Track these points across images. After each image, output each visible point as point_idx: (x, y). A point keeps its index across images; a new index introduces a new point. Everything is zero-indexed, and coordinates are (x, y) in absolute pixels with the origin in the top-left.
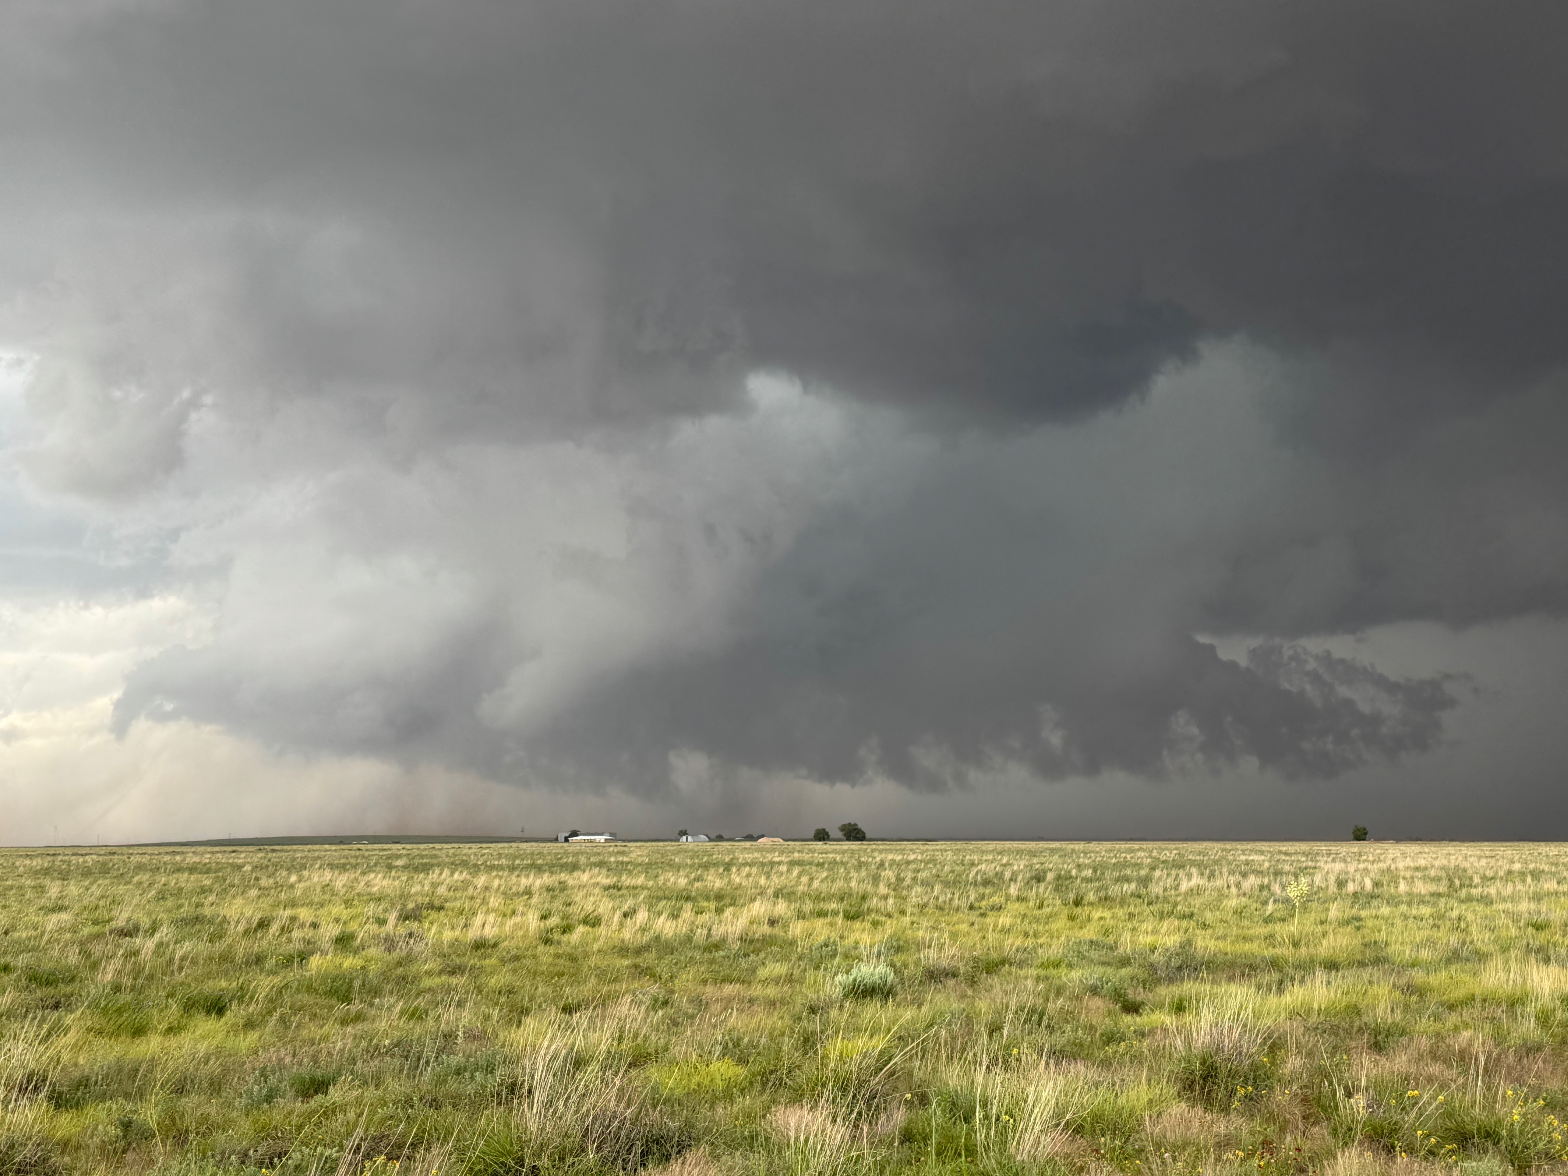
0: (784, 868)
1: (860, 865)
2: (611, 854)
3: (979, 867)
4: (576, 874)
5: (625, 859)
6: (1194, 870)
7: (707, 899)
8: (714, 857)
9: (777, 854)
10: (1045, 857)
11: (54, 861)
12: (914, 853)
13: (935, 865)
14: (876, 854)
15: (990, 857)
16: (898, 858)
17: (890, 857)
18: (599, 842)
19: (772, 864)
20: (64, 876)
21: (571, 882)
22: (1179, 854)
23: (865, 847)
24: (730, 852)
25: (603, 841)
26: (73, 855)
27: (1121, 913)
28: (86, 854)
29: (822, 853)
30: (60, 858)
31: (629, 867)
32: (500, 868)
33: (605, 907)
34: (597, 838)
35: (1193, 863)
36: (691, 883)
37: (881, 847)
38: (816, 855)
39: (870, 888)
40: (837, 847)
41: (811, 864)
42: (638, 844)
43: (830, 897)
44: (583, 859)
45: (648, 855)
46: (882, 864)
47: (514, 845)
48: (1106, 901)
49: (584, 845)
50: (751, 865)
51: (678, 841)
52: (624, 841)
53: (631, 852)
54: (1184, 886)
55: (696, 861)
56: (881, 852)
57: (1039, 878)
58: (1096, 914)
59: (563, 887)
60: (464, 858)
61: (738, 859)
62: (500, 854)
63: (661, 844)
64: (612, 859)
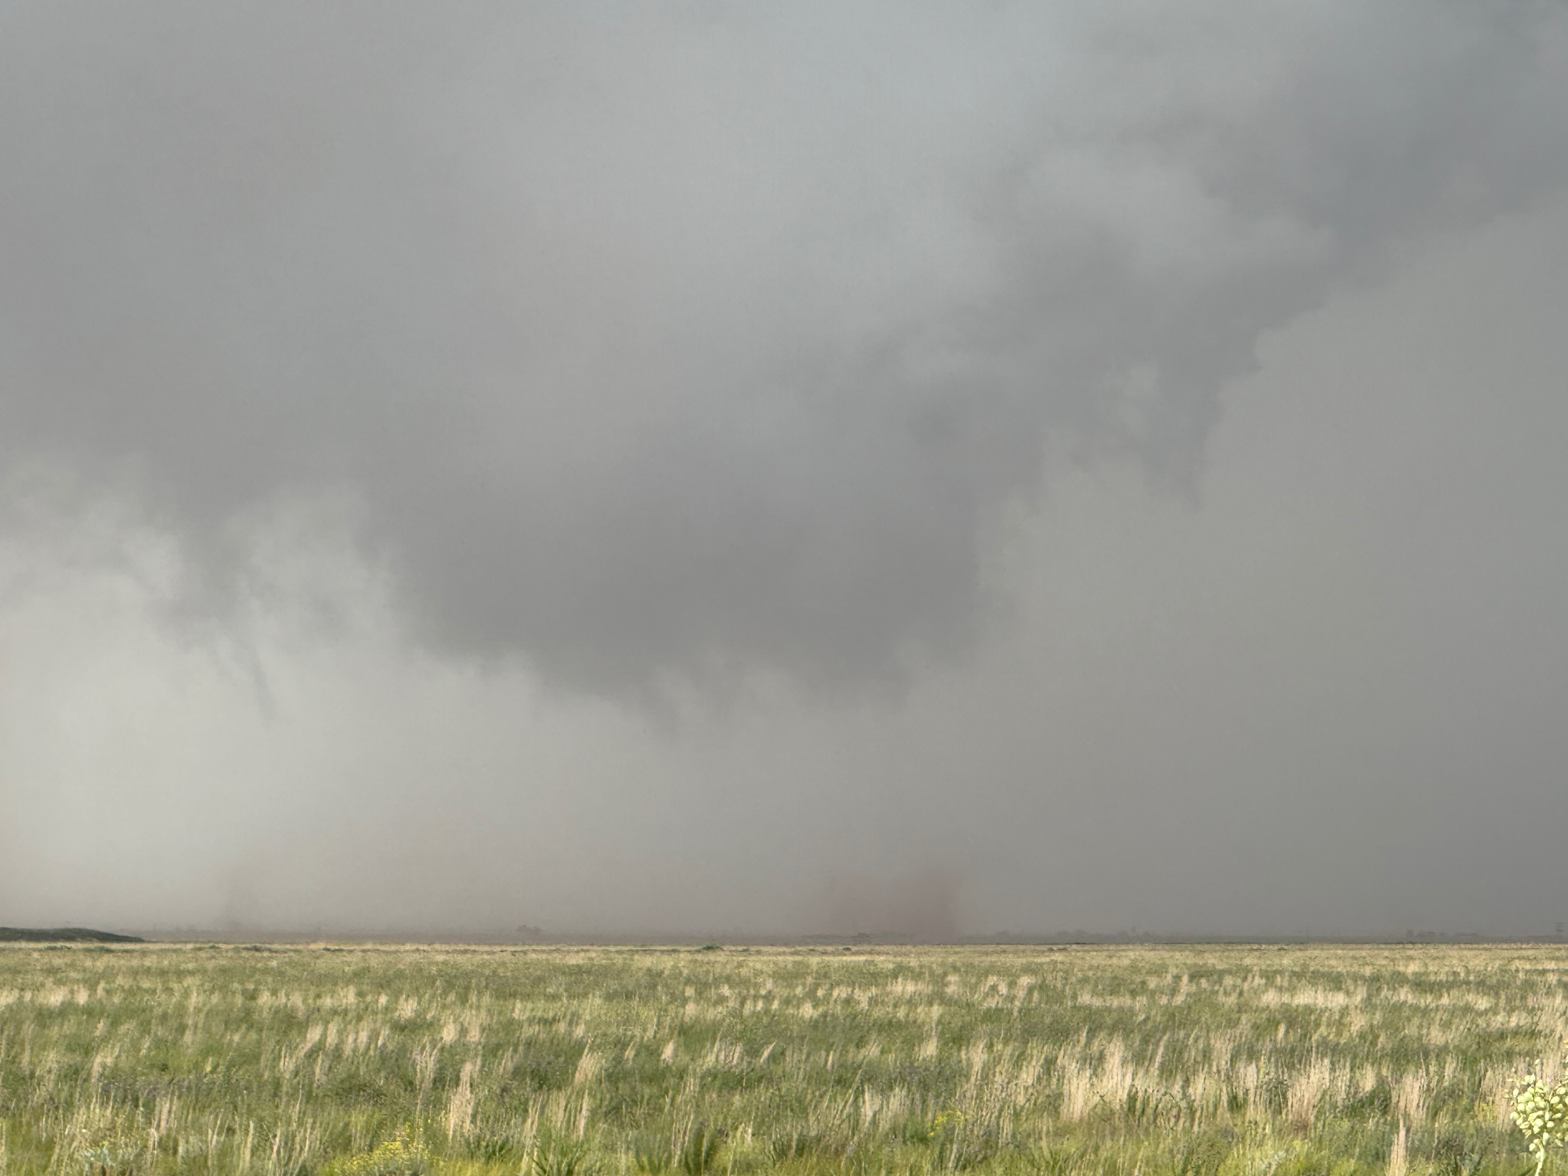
3: (314, 1035)
10: (555, 997)
12: (59, 983)
15: (349, 997)
22: (1042, 987)
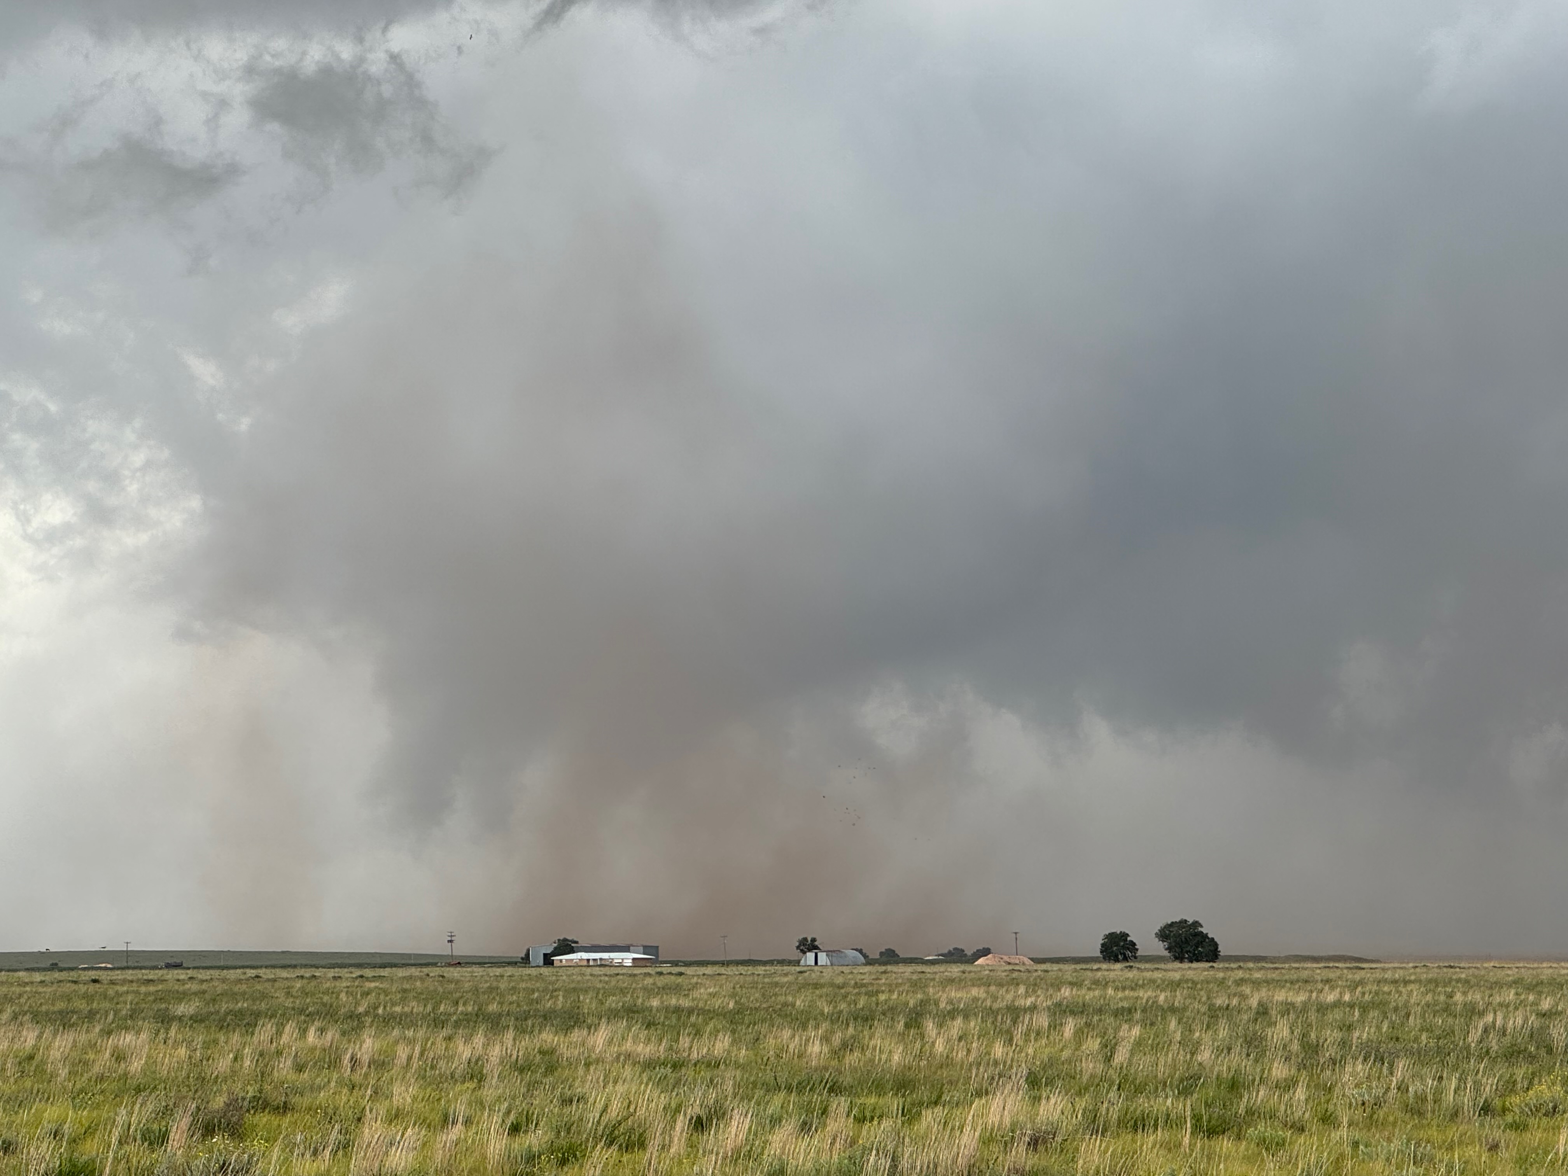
0: (1043, 1021)
1: (1214, 1014)
2: (649, 992)
3: (1489, 1018)
4: (577, 1035)
5: (685, 1003)
7: (879, 1087)
8: (882, 997)
12: (1332, 988)
13: (1385, 1015)
14: (1247, 990)
15: (1510, 995)
16: (1300, 998)
17: (1280, 996)
18: (621, 966)
19: (1015, 1012)
21: (565, 1052)
23: (1221, 975)
24: (916, 985)
25: (628, 963)
29: (1124, 989)
31: (693, 1019)
32: (405, 1021)
34: (617, 957)
36: (837, 1053)
37: (1257, 975)
38: (1110, 992)
40: (1157, 975)
42: (709, 970)
43: (1156, 1085)
44: (588, 1002)
45: (733, 995)
46: (1263, 1011)
47: (435, 972)
49: (589, 971)
50: (966, 1014)
51: (798, 963)
52: (675, 964)
53: (695, 986)
55: (843, 1006)
56: (1257, 984)
59: (550, 1061)
60: (326, 998)
61: (936, 1003)
62: (405, 991)
63: (760, 970)
64: (655, 1003)
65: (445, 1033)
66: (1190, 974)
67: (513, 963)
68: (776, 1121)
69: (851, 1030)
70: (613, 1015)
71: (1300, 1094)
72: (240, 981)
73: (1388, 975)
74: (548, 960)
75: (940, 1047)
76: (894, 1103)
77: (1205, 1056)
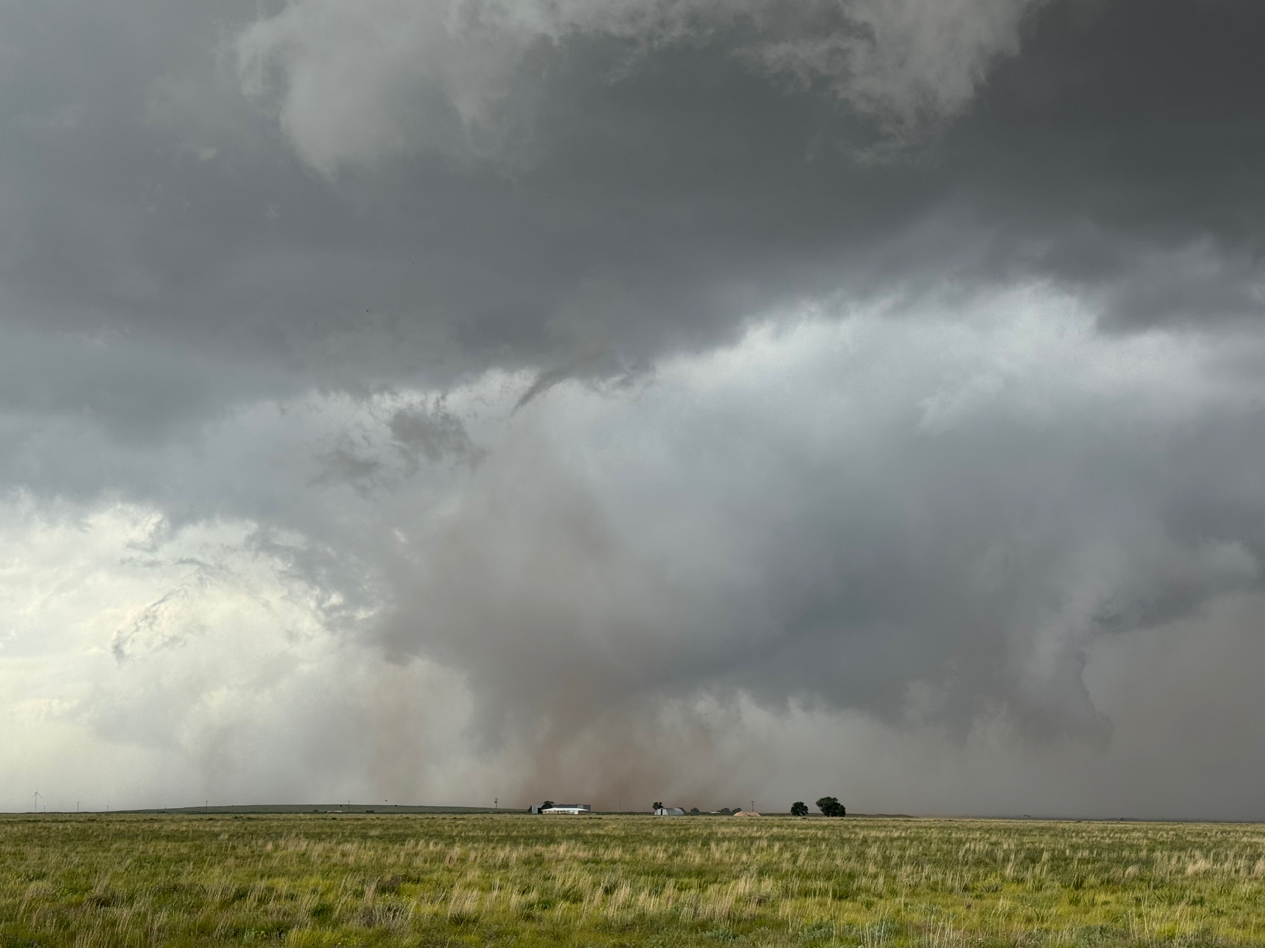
0: (764, 843)
1: (843, 841)
2: (586, 826)
4: (552, 847)
5: (602, 832)
6: (1197, 853)
7: (689, 874)
8: (691, 831)
9: (755, 829)
11: (34, 827)
13: (921, 843)
14: (858, 830)
16: (882, 835)
17: (873, 833)
18: (573, 814)
19: (752, 839)
20: (44, 842)
21: (547, 856)
23: (846, 823)
24: (707, 825)
25: (576, 813)
26: (53, 822)
27: (1129, 896)
28: (66, 821)
29: (802, 829)
30: (40, 824)
31: (605, 840)
32: (474, 839)
33: (586, 880)
34: (571, 810)
35: (1192, 844)
36: (670, 858)
37: (863, 823)
38: (796, 830)
39: (858, 867)
40: (816, 823)
41: (791, 839)
42: (613, 817)
43: (816, 875)
44: (558, 831)
45: (624, 829)
46: (865, 841)
47: (488, 816)
48: (1109, 884)
49: (558, 816)
50: (730, 840)
51: (653, 814)
52: (598, 813)
53: (606, 824)
54: (1190, 869)
55: (674, 835)
56: (862, 828)
57: (1033, 858)
58: (1101, 897)
59: (540, 860)
60: (438, 829)
61: (716, 834)
62: (475, 825)
63: (636, 817)
64: (588, 832)
65: (492, 845)
66: (832, 822)
67: (524, 812)
68: (641, 889)
69: (677, 846)
70: (569, 838)
71: (881, 880)
72: (399, 820)
73: (922, 824)
74: (540, 811)
75: (717, 855)
76: (694, 881)
77: (838, 862)
